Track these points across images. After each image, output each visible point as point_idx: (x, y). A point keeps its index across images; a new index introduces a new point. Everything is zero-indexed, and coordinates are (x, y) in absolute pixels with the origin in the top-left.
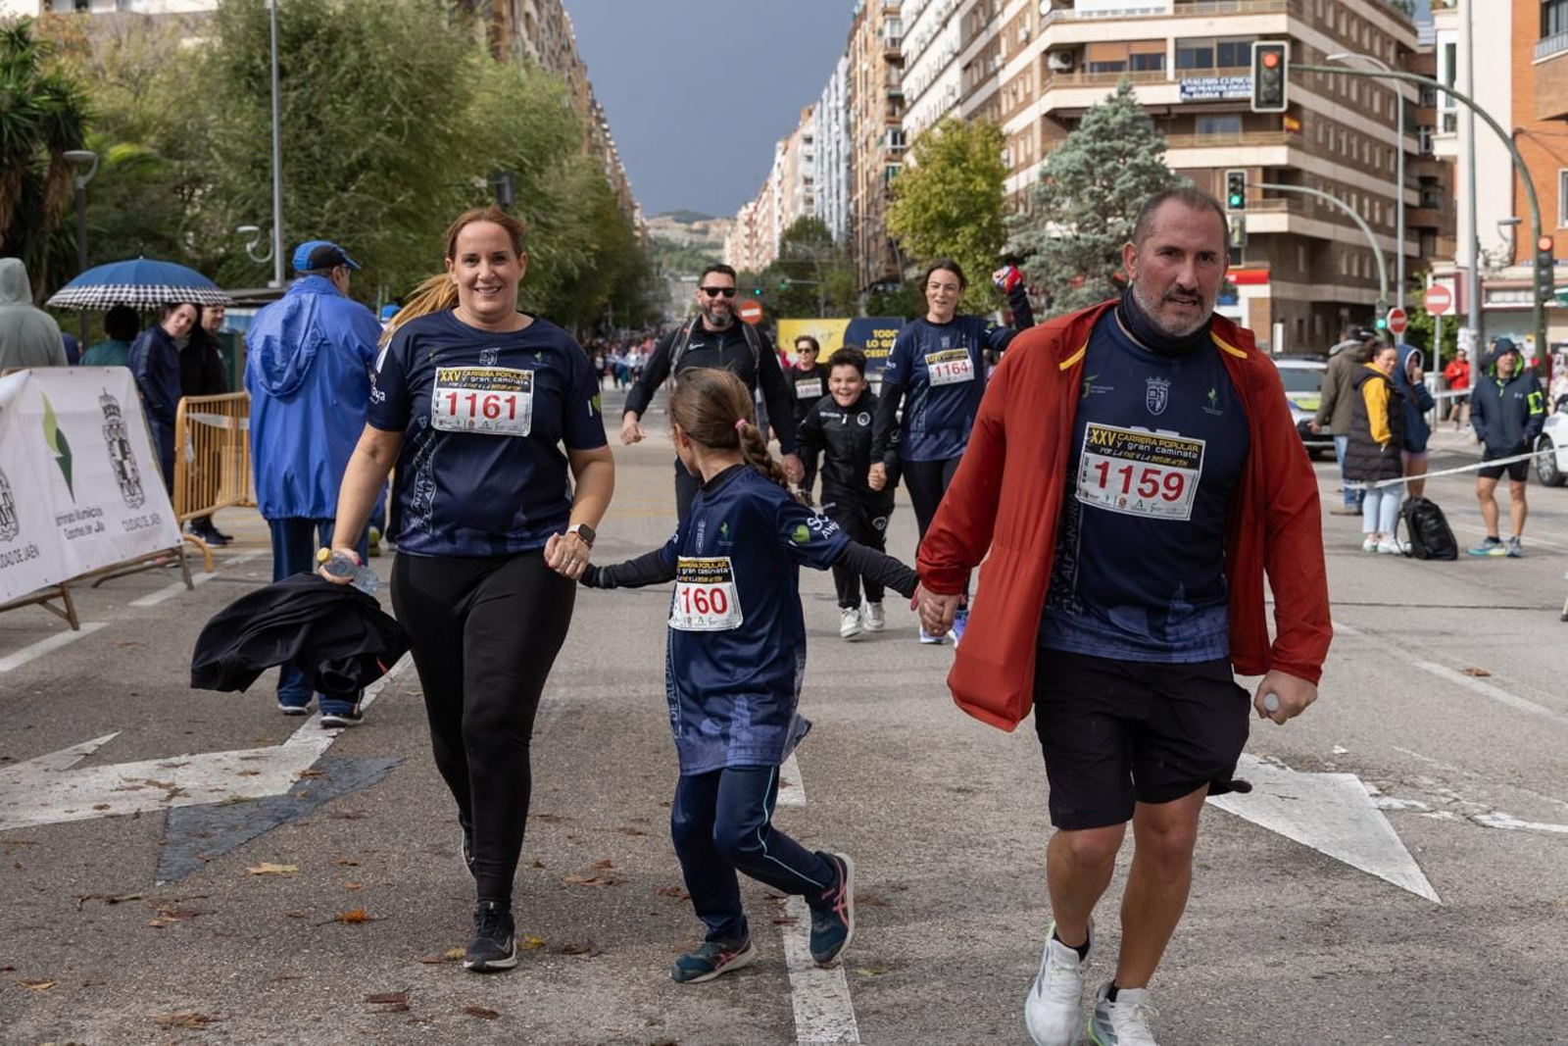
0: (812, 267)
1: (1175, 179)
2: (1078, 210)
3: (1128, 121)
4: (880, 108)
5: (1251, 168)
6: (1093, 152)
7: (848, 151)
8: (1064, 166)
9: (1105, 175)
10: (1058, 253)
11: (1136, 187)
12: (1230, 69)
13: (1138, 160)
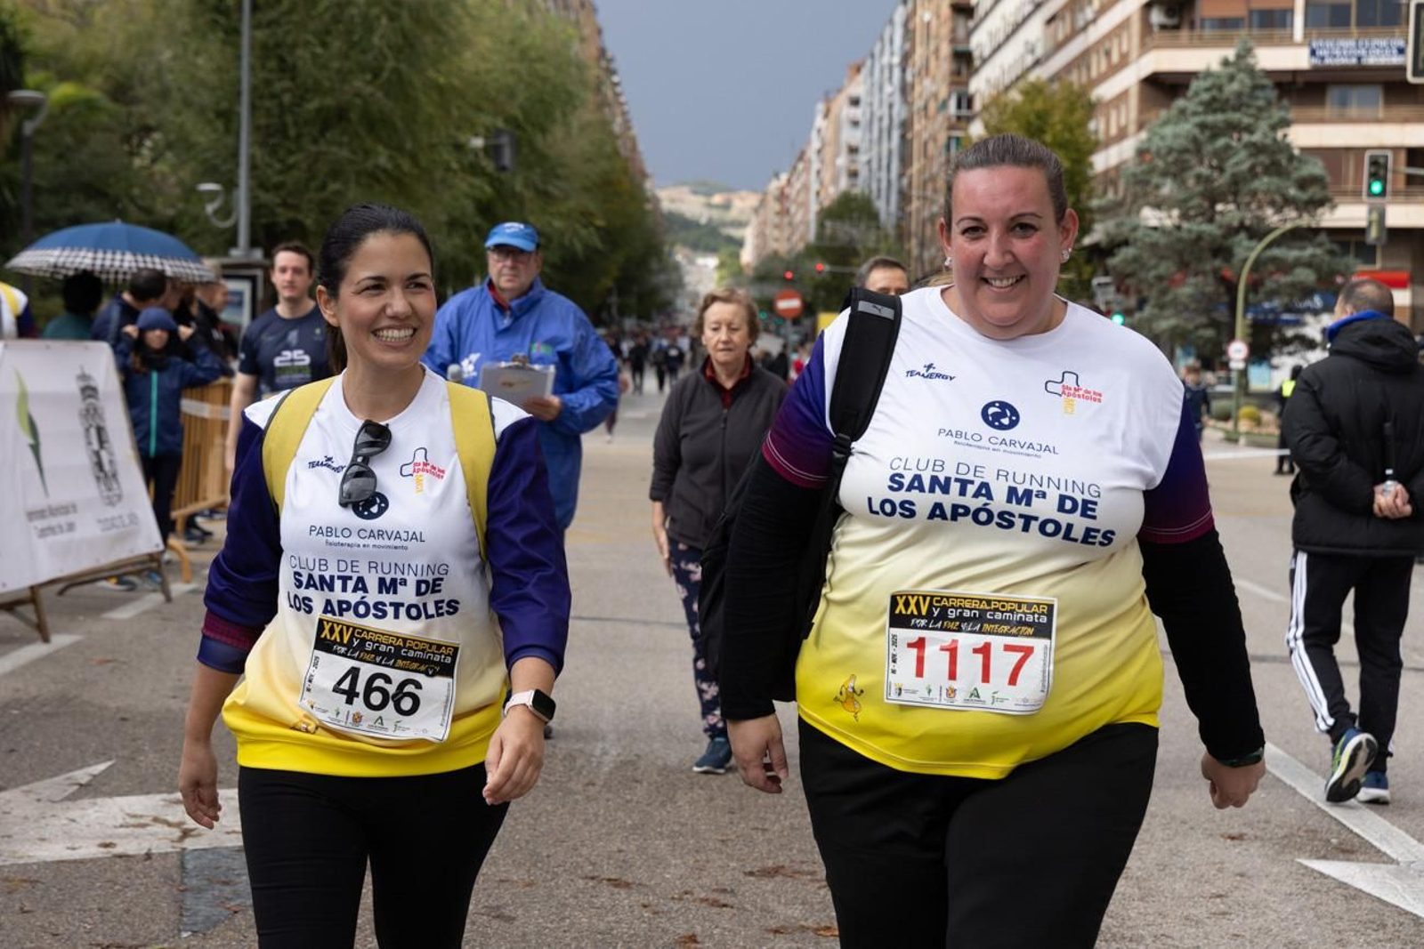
0: (855, 253)
1: (1300, 160)
2: (1182, 195)
3: (1247, 90)
4: (943, 66)
5: (1395, 149)
6: (1203, 126)
7: (904, 115)
8: (1169, 142)
9: (1216, 154)
10: (1154, 246)
11: (1252, 168)
12: (1371, 30)
13: (1256, 137)
